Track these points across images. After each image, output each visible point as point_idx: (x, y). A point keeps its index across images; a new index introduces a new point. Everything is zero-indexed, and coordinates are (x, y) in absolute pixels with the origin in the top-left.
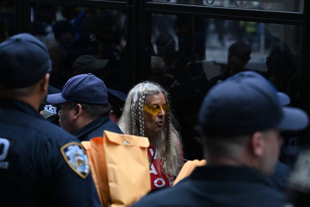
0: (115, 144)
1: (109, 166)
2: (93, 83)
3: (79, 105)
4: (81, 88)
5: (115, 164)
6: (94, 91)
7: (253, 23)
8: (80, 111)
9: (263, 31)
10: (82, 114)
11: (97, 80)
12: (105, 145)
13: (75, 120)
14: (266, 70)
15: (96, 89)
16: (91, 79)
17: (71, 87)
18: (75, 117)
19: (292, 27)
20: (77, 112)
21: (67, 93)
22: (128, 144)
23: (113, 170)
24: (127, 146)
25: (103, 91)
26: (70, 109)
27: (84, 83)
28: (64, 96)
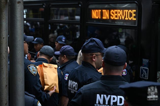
0: (46, 67)
1: (44, 73)
2: (70, 48)
3: (65, 56)
4: (66, 50)
5: (46, 73)
6: (70, 51)
7: (121, 29)
8: (65, 57)
9: (124, 31)
10: (66, 58)
11: (71, 48)
12: (43, 67)
13: (63, 60)
14: (124, 44)
15: (70, 50)
16: (69, 47)
17: (62, 50)
18: (63, 59)
19: (134, 30)
20: (64, 58)
21: (61, 52)
22: (50, 67)
23: (46, 75)
24: (50, 68)
25: (73, 51)
26: (62, 57)
27: (67, 48)
28: (60, 52)
